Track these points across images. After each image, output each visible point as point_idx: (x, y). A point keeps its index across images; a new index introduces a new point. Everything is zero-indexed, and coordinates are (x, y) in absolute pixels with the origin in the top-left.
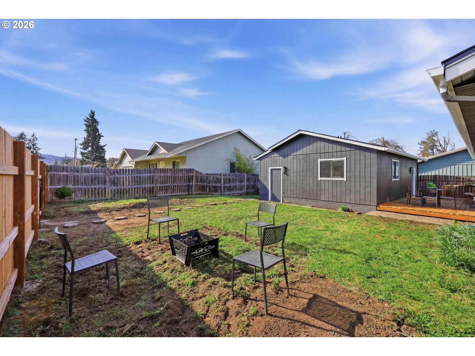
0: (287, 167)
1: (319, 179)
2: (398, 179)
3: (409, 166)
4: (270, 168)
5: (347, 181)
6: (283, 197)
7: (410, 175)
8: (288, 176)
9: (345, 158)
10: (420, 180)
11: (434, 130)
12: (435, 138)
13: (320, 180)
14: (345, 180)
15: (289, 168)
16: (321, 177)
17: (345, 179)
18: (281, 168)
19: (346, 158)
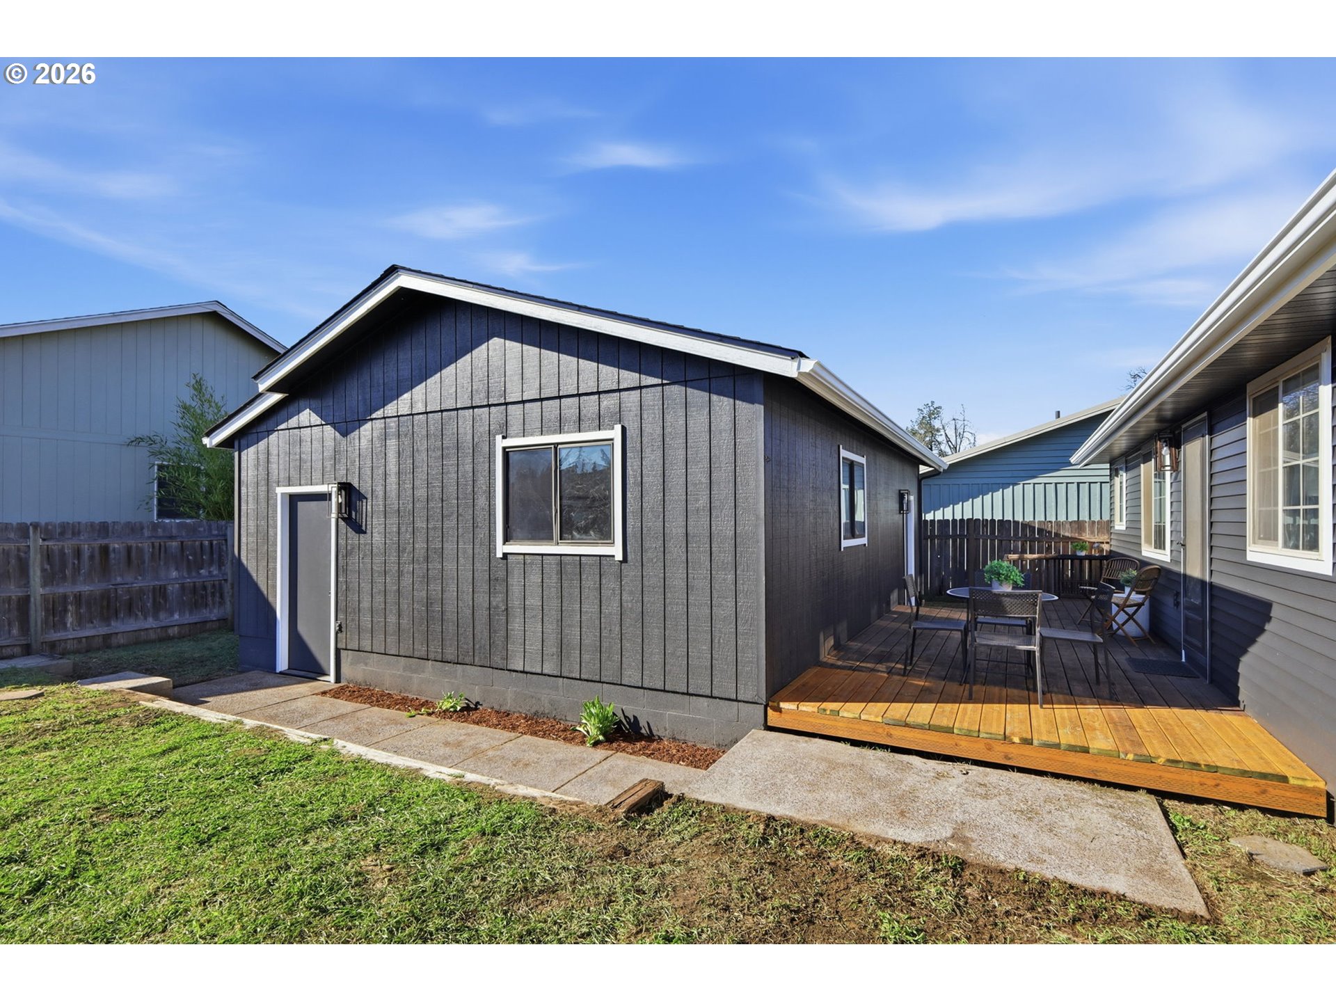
0: (356, 485)
1: (501, 549)
2: (864, 541)
3: (898, 486)
4: (280, 490)
5: (625, 559)
6: (338, 651)
7: (898, 517)
8: (362, 535)
9: (618, 428)
10: (932, 537)
11: (933, 402)
12: (937, 424)
13: (505, 556)
14: (619, 557)
15: (365, 488)
16: (507, 539)
17: (616, 551)
18: (333, 489)
19: (624, 429)
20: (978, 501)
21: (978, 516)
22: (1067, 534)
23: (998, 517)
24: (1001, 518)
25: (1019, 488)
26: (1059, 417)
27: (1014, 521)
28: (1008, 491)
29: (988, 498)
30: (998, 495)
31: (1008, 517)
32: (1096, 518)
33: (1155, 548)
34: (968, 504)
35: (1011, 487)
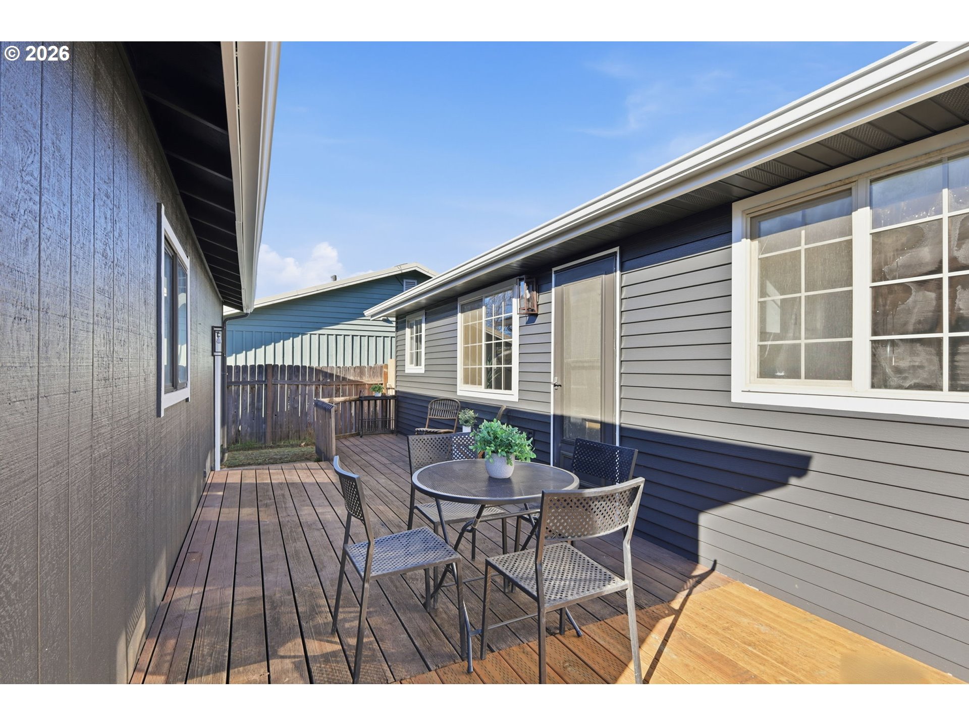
20: (270, 348)
21: (270, 361)
22: (352, 378)
23: (288, 362)
24: (291, 364)
25: (306, 338)
26: (336, 280)
27: (302, 366)
28: (298, 340)
29: (279, 345)
30: (288, 343)
31: (297, 362)
32: (372, 364)
33: (489, 386)
34: (260, 351)
35: (300, 336)
